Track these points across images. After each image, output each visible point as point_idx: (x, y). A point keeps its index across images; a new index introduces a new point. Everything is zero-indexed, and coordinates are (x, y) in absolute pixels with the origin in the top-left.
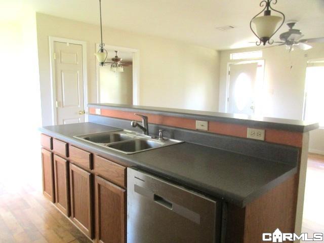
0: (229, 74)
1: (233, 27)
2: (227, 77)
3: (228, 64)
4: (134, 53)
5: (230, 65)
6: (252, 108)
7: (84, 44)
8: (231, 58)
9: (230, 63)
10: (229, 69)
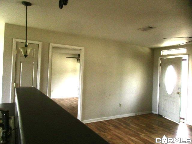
0: (160, 66)
1: (152, 28)
2: (159, 68)
3: (160, 58)
4: (81, 50)
5: (161, 59)
6: (178, 93)
7: (40, 44)
8: (162, 54)
9: (161, 58)
10: (160, 62)
